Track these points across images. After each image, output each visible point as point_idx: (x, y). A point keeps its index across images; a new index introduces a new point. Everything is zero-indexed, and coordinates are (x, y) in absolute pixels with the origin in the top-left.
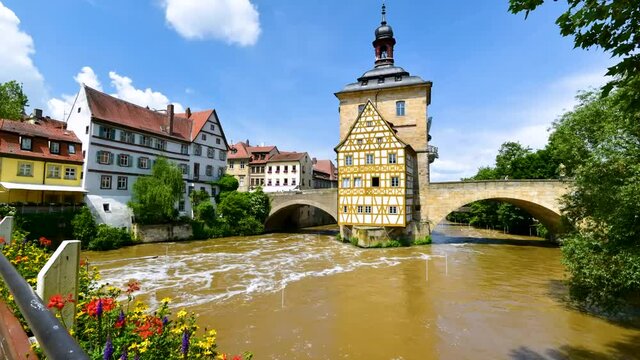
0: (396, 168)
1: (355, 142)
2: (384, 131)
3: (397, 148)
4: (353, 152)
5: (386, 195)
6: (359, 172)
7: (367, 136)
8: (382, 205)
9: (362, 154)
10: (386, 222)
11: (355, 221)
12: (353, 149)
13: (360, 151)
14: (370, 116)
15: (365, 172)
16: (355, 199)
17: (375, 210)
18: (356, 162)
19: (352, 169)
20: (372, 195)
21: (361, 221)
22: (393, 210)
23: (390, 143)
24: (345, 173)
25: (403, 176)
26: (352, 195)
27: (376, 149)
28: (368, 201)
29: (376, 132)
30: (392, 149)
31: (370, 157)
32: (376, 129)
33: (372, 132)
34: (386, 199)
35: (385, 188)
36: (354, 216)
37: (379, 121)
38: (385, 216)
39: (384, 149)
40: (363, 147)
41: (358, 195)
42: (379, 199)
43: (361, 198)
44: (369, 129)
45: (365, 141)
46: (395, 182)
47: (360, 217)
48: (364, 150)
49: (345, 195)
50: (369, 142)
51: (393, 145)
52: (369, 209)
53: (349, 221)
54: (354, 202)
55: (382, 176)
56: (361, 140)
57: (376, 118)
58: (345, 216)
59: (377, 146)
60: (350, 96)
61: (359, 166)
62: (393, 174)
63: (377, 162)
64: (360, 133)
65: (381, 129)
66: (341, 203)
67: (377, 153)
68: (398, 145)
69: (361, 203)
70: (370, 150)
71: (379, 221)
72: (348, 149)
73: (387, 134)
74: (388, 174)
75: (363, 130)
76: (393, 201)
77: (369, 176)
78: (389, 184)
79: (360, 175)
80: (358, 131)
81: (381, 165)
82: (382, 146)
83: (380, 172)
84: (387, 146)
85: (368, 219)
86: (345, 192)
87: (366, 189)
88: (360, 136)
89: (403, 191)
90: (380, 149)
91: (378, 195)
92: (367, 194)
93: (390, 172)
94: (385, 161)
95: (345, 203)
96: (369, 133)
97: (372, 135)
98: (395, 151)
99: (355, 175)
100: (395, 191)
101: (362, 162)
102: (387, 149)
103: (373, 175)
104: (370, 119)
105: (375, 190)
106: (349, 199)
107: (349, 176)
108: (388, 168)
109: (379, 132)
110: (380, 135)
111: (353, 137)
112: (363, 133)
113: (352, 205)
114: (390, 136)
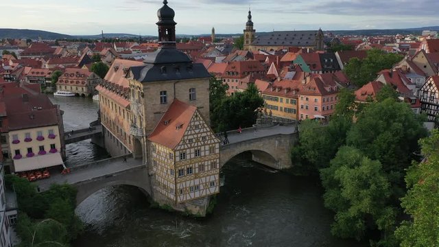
0: (214, 156)
1: (187, 142)
2: (206, 132)
3: (215, 143)
4: (186, 149)
5: (208, 175)
7: (195, 136)
8: (206, 183)
9: (192, 150)
10: (208, 193)
11: (188, 198)
12: (186, 147)
13: (191, 148)
14: (197, 121)
15: (195, 163)
16: (188, 183)
17: (202, 187)
18: (188, 157)
19: (185, 163)
20: (200, 177)
21: (193, 197)
22: (212, 184)
23: (211, 139)
24: (181, 166)
25: (218, 161)
26: (186, 181)
27: (202, 145)
28: (197, 182)
29: (201, 133)
30: (212, 144)
31: (197, 153)
33: (199, 133)
34: (208, 178)
35: (208, 171)
36: (188, 195)
37: (203, 124)
38: (207, 190)
39: (207, 145)
40: (193, 145)
41: (191, 180)
42: (203, 179)
44: (197, 131)
45: (194, 141)
46: (213, 165)
47: (192, 195)
48: (194, 147)
49: (181, 182)
50: (198, 140)
51: (212, 141)
52: (197, 187)
53: (185, 199)
54: (188, 186)
55: (206, 163)
56: (192, 140)
57: (201, 122)
58: (182, 197)
59: (202, 143)
61: (191, 159)
62: (212, 161)
63: (203, 154)
64: (191, 135)
65: (205, 130)
66: (178, 188)
67: (202, 148)
68: (216, 141)
69: (192, 184)
70: (198, 146)
71: (204, 194)
72: (183, 147)
73: (209, 134)
74: (209, 162)
75: (193, 132)
76: (212, 179)
77: (197, 165)
78: (210, 167)
79: (191, 165)
80: (190, 133)
81: (205, 156)
82: (206, 142)
83: (205, 161)
84: (209, 142)
85: (197, 195)
86: (181, 179)
87: (196, 174)
88: (190, 137)
89: (218, 171)
90: (205, 145)
91: (203, 177)
92: (196, 178)
94: (207, 153)
95: (181, 187)
96: (197, 134)
97: (199, 135)
98: (214, 145)
99: (188, 166)
100: (213, 172)
101: (193, 156)
102: (209, 144)
103: (200, 163)
104: (197, 123)
105: (202, 174)
106: (184, 184)
107: (183, 167)
108: (210, 157)
109: (203, 132)
110: (204, 135)
111: (186, 138)
112: (193, 135)
113: (186, 188)
114: (211, 135)
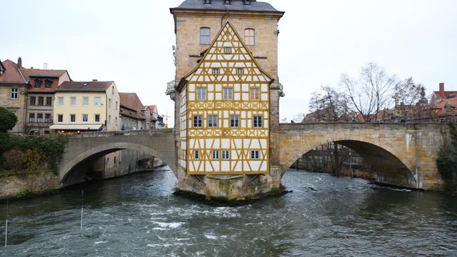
0: (259, 106)
1: (210, 71)
2: (245, 61)
3: (260, 82)
4: (207, 83)
5: (247, 137)
6: (214, 109)
7: (225, 65)
8: (243, 149)
9: (219, 87)
10: (247, 169)
11: (209, 169)
12: (207, 79)
13: (215, 82)
14: (228, 40)
15: (223, 109)
16: (209, 142)
17: (234, 155)
18: (211, 97)
19: (206, 105)
20: (231, 137)
21: (217, 169)
22: (255, 155)
23: (252, 75)
24: (198, 110)
25: (266, 115)
26: (205, 137)
27: (236, 82)
28: (226, 144)
29: (235, 61)
30: (255, 83)
31: (228, 91)
32: (236, 57)
33: (231, 61)
34: (247, 142)
35: (247, 129)
36: (208, 163)
37: (239, 48)
38: (245, 162)
39: (245, 82)
40: (219, 78)
41: (214, 137)
42: (238, 142)
43: (217, 141)
44: (228, 57)
45: (222, 72)
46: (257, 121)
47: (216, 164)
48: (221, 82)
49: (196, 137)
50: (228, 73)
51: (255, 79)
52: (226, 155)
53: (202, 169)
54: (208, 146)
55: (243, 114)
56: (218, 69)
57: (236, 44)
58: (197, 163)
59: (237, 78)
60: (190, 15)
61: (215, 101)
62: (255, 113)
63: (237, 97)
64: (217, 61)
65: (242, 58)
66: (191, 146)
67: (237, 87)
68: (262, 78)
69: (216, 146)
70: (228, 82)
71: (238, 169)
72: (201, 79)
73: (249, 64)
74: (249, 113)
75: (220, 57)
76: (255, 145)
77: (226, 114)
78: (250, 123)
79: (216, 112)
80: (214, 58)
81: (241, 101)
82: (243, 78)
83: (241, 110)
84: (249, 79)
85: (225, 166)
86: (197, 133)
87: (224, 130)
88: (215, 65)
89: (267, 132)
90: (241, 82)
91: (238, 137)
92: (224, 136)
93: (252, 110)
94: (246, 97)
95: (197, 147)
96: (228, 61)
97: (231, 64)
98: (258, 85)
99: (210, 112)
100: (257, 132)
101: (219, 96)
102: (249, 83)
103: (232, 112)
104: (228, 44)
105: (234, 131)
106: (202, 141)
107: (200, 113)
108: (250, 105)
109: (240, 61)
110: (241, 65)
111: (207, 65)
112: (220, 61)
113: (205, 149)
114: (252, 68)
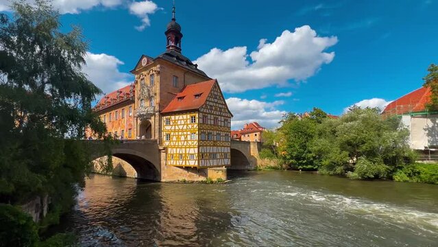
0: (227, 129)
1: (209, 107)
2: (222, 104)
3: (228, 117)
4: (207, 114)
5: (223, 146)
6: (210, 130)
7: (215, 104)
8: (221, 153)
9: (212, 117)
10: (223, 163)
11: (208, 164)
12: (208, 111)
13: (211, 114)
14: (216, 91)
15: (214, 130)
16: (208, 148)
17: (218, 156)
18: (209, 122)
19: (207, 127)
20: (217, 146)
21: (212, 164)
22: (226, 156)
23: (225, 113)
24: (203, 129)
25: (229, 134)
26: (206, 146)
27: (219, 115)
28: (215, 150)
29: (219, 104)
30: (226, 117)
31: (215, 119)
32: (219, 101)
33: (217, 103)
34: (223, 148)
35: (223, 141)
36: (208, 161)
37: (220, 96)
38: (223, 160)
40: (212, 112)
41: (210, 146)
42: (220, 148)
43: (212, 148)
44: (216, 100)
45: (214, 108)
48: (213, 114)
49: (203, 146)
50: (216, 110)
52: (215, 156)
53: (205, 165)
54: (208, 151)
55: (222, 134)
56: (212, 106)
57: (219, 94)
58: (203, 161)
59: (219, 113)
61: (211, 125)
62: (226, 133)
63: (219, 124)
64: (211, 101)
65: (221, 102)
66: (200, 151)
67: (219, 118)
68: (228, 115)
69: (211, 151)
70: (216, 115)
71: (220, 164)
72: (205, 111)
73: (223, 107)
74: (224, 133)
75: (213, 100)
76: (226, 150)
77: (215, 132)
78: (224, 139)
80: (210, 99)
81: (221, 126)
82: (222, 114)
83: (221, 131)
85: (215, 163)
86: (203, 143)
87: (214, 141)
88: (211, 104)
89: (230, 144)
90: (221, 116)
91: (220, 146)
92: (214, 145)
93: (225, 131)
94: (223, 124)
95: (203, 152)
97: (217, 105)
98: (227, 119)
99: (208, 131)
100: (227, 144)
101: (212, 122)
102: (224, 117)
103: (217, 132)
104: (216, 93)
105: (218, 143)
106: (205, 148)
108: (224, 129)
110: (220, 106)
111: (207, 103)
112: (213, 102)
113: (206, 153)
114: (225, 109)
